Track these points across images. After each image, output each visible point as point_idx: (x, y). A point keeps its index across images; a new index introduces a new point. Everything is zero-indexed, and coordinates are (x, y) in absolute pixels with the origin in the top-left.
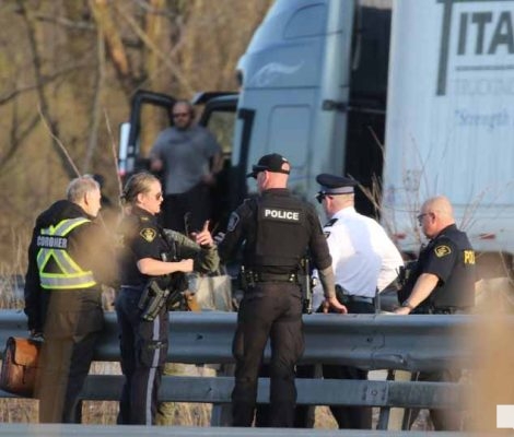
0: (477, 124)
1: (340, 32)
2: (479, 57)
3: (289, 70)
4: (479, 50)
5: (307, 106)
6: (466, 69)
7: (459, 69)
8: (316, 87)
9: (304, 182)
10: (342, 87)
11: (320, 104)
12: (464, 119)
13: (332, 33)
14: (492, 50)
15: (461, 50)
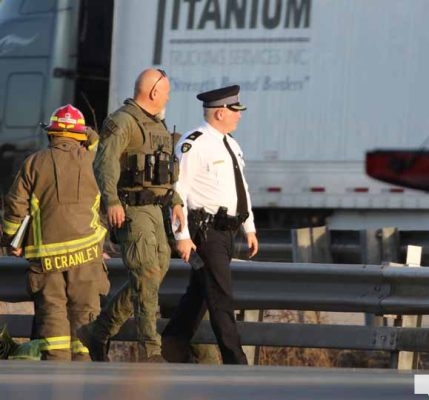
0: (188, 90)
1: (69, 9)
2: (190, 32)
3: (25, 42)
4: (190, 25)
5: (40, 73)
6: (179, 42)
7: (172, 42)
8: (48, 57)
9: (37, 140)
10: (71, 56)
11: (51, 71)
12: (176, 85)
13: (62, 10)
14: (202, 26)
15: (175, 25)
